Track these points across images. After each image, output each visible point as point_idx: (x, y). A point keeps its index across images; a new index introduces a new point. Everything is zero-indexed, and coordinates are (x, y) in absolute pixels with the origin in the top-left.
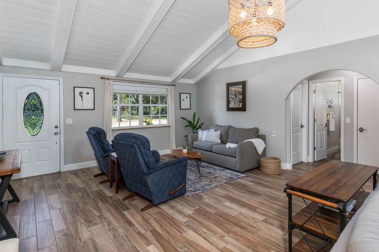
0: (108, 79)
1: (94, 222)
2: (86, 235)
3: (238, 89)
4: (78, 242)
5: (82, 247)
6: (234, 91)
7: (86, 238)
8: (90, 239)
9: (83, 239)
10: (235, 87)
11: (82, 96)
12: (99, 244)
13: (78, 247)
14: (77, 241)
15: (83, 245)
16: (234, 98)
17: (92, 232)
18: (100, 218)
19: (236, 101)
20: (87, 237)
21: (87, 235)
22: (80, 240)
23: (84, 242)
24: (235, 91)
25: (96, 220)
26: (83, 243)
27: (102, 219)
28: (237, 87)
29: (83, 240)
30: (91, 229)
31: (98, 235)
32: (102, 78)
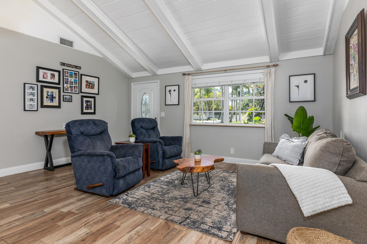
0: (189, 74)
10: (353, 37)
11: (170, 93)
16: (354, 63)
19: (355, 72)
24: (354, 45)
32: (184, 74)
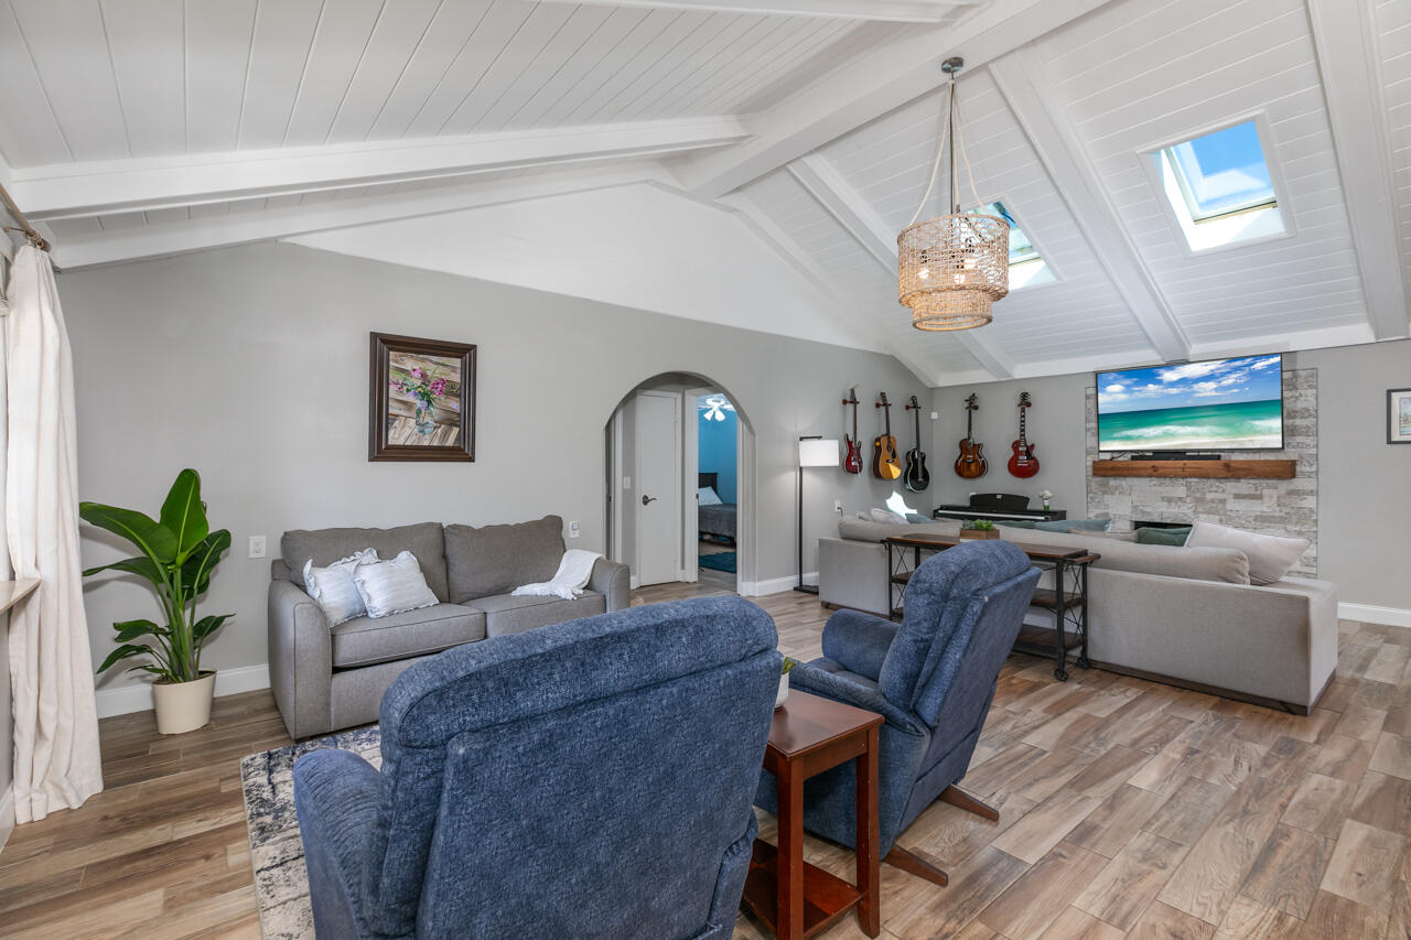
1: (1169, 923)
2: (1246, 915)
3: (440, 369)
4: (1292, 920)
5: (1295, 899)
6: (417, 375)
7: (1256, 906)
8: (1246, 895)
9: (1271, 911)
10: (423, 360)
12: (1239, 867)
13: (1307, 908)
14: (1296, 924)
15: (1286, 902)
16: (419, 403)
17: (1219, 904)
18: (1129, 913)
19: (428, 419)
20: (1249, 905)
21: (1244, 910)
22: (1281, 919)
23: (1274, 904)
24: (424, 375)
25: (1151, 922)
26: (1281, 904)
27: (1126, 907)
28: (437, 364)
29: (1274, 912)
30: (1210, 914)
31: (1212, 884)
